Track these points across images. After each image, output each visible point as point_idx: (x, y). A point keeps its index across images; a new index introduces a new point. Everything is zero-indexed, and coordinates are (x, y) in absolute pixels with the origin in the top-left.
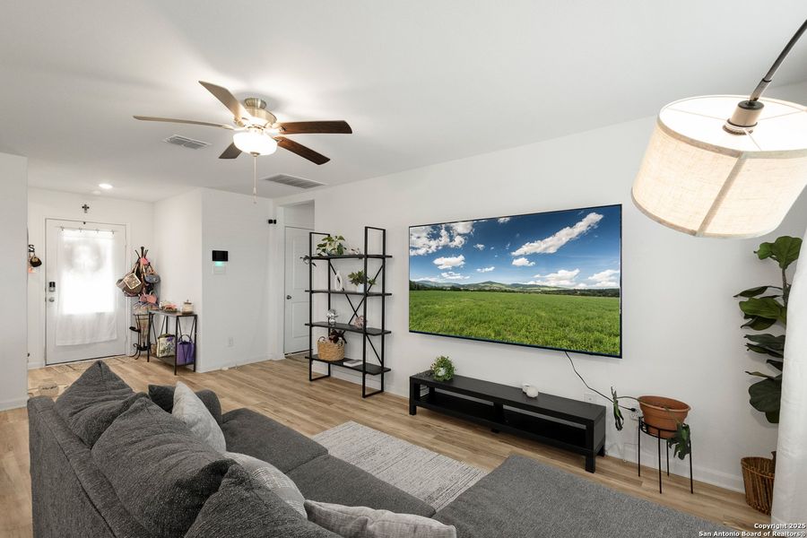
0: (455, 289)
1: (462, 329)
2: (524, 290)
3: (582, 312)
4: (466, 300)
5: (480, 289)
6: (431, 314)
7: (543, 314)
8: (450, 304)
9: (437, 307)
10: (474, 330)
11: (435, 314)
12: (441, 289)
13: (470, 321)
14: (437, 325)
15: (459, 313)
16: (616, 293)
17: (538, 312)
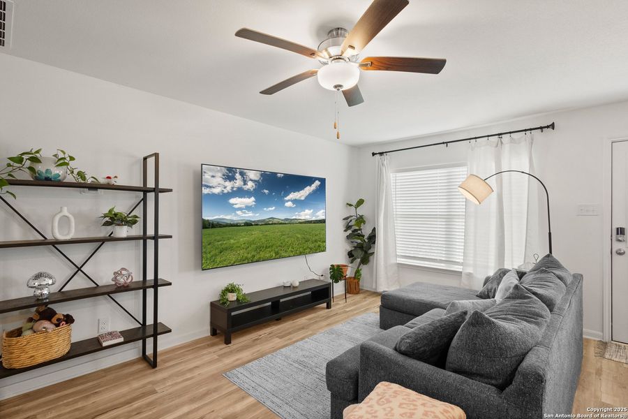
0: (248, 224)
1: (254, 256)
2: (290, 222)
3: (313, 232)
4: (256, 233)
5: (266, 223)
6: (226, 249)
7: (299, 236)
8: (243, 237)
9: (232, 241)
10: (262, 254)
11: (231, 248)
12: (236, 225)
13: (260, 248)
15: (250, 243)
16: (323, 221)
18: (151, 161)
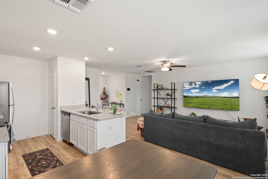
0: (197, 97)
1: (199, 106)
2: (215, 97)
3: (230, 101)
4: (200, 100)
5: (204, 97)
6: (190, 103)
7: (220, 102)
8: (195, 101)
9: (191, 101)
10: (202, 106)
11: (191, 103)
12: (193, 97)
13: (201, 104)
14: (192, 105)
15: (198, 102)
16: (238, 97)
17: (219, 102)
18: (173, 84)
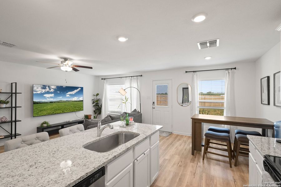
0: (51, 102)
1: (53, 112)
2: (68, 101)
3: (78, 104)
4: (54, 105)
5: (58, 102)
6: (43, 110)
7: (72, 106)
8: (49, 107)
9: (45, 108)
10: (57, 112)
11: (45, 110)
12: (47, 103)
13: (56, 110)
14: (45, 113)
15: (52, 108)
16: (83, 101)
18: (14, 85)
